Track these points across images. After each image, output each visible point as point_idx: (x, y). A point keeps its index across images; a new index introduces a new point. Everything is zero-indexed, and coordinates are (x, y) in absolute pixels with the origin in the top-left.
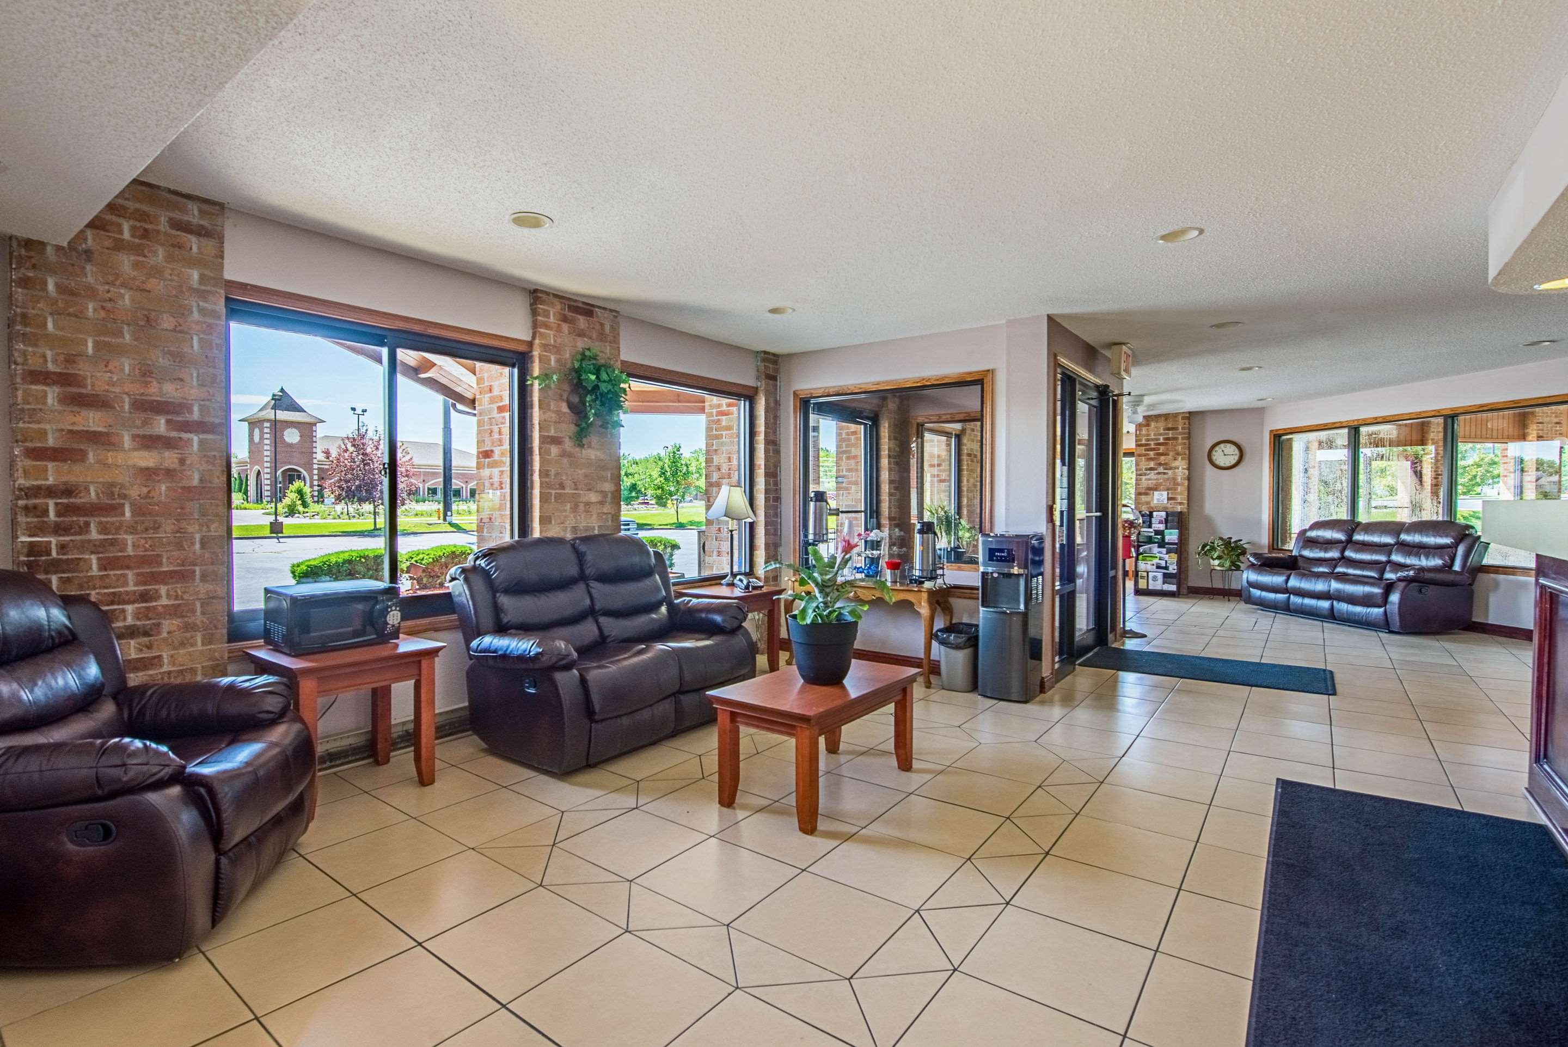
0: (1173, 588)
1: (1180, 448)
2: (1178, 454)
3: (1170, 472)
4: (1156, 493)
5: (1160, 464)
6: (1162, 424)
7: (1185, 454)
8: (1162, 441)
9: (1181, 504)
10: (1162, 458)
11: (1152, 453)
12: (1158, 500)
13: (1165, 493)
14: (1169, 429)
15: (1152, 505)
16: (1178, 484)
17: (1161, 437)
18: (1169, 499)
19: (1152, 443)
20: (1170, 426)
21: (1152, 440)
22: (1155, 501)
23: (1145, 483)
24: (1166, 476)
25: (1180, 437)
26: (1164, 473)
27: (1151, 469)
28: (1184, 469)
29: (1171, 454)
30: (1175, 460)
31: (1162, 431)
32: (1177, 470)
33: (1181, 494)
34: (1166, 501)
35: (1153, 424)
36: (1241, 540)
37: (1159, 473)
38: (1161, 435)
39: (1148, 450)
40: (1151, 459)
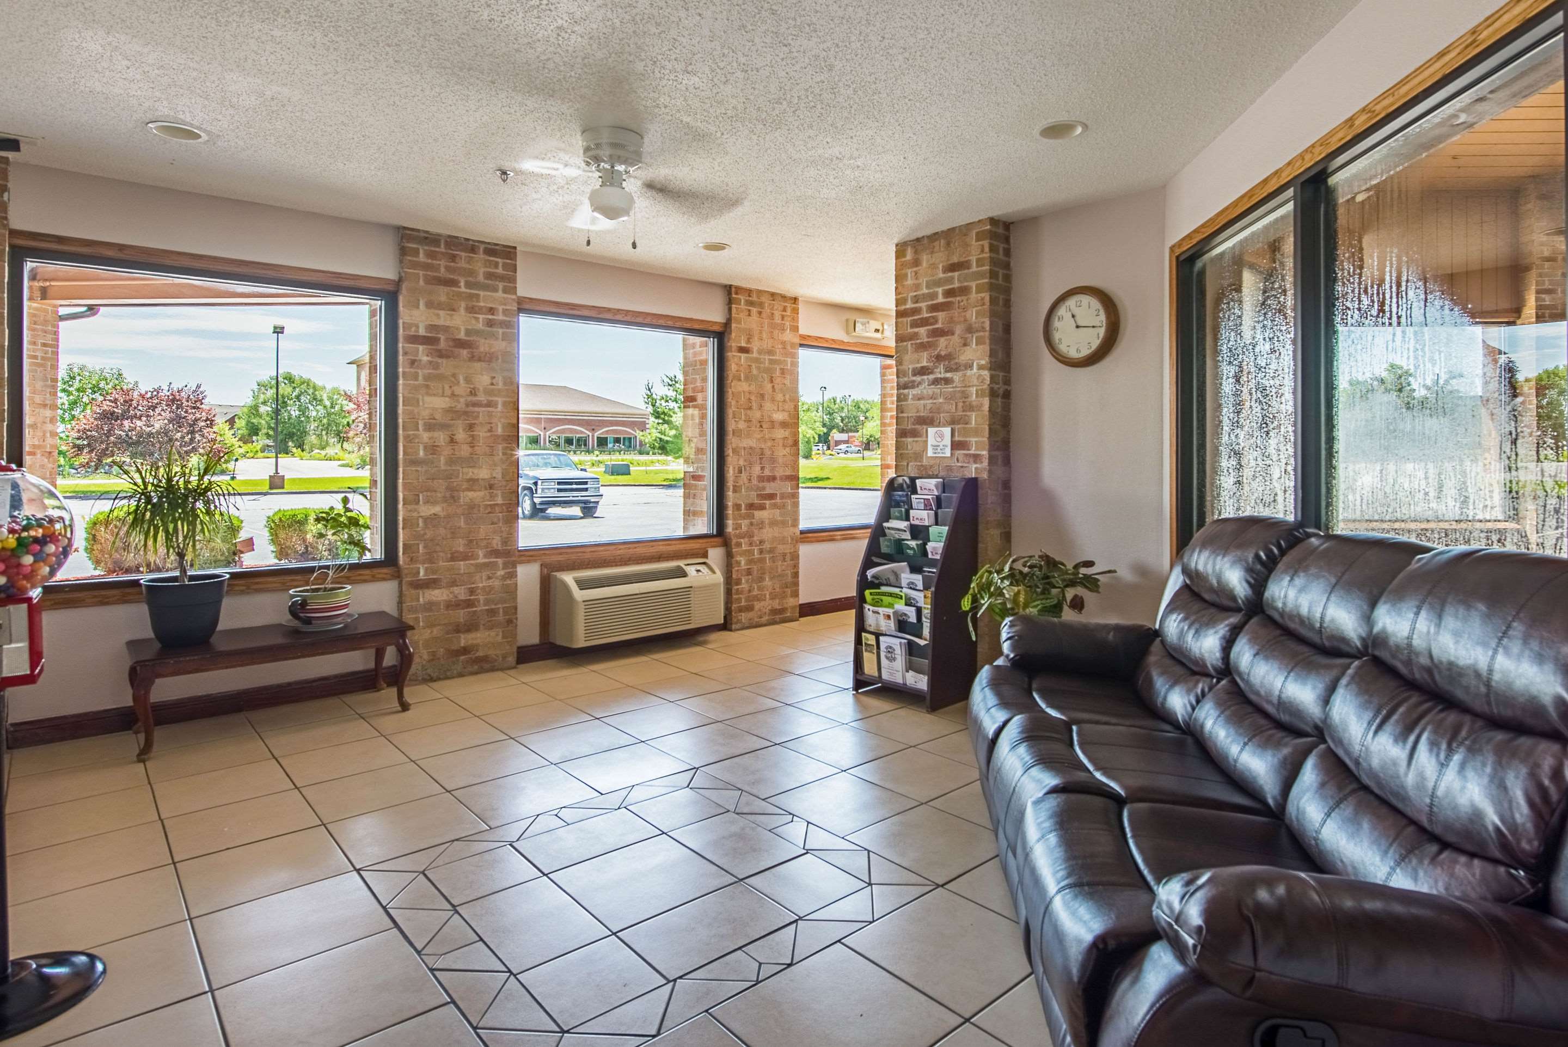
0: (921, 682)
1: (972, 315)
2: (970, 330)
3: (956, 377)
4: (931, 431)
5: (939, 358)
6: (940, 258)
7: (983, 329)
8: (941, 299)
9: (976, 458)
10: (942, 341)
11: (922, 331)
12: (935, 447)
13: (947, 431)
14: (953, 268)
15: (925, 462)
16: (971, 408)
17: (940, 290)
18: (955, 446)
19: (923, 305)
20: (955, 259)
21: (925, 297)
22: (930, 453)
23: (915, 407)
24: (949, 389)
25: (973, 285)
26: (947, 381)
27: (923, 371)
28: (981, 367)
29: (959, 330)
30: (965, 345)
31: (941, 275)
32: (969, 372)
33: (976, 432)
34: (948, 453)
35: (925, 259)
36: (1090, 564)
37: (936, 382)
38: (938, 283)
39: (915, 324)
40: (922, 347)
